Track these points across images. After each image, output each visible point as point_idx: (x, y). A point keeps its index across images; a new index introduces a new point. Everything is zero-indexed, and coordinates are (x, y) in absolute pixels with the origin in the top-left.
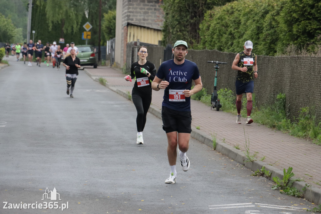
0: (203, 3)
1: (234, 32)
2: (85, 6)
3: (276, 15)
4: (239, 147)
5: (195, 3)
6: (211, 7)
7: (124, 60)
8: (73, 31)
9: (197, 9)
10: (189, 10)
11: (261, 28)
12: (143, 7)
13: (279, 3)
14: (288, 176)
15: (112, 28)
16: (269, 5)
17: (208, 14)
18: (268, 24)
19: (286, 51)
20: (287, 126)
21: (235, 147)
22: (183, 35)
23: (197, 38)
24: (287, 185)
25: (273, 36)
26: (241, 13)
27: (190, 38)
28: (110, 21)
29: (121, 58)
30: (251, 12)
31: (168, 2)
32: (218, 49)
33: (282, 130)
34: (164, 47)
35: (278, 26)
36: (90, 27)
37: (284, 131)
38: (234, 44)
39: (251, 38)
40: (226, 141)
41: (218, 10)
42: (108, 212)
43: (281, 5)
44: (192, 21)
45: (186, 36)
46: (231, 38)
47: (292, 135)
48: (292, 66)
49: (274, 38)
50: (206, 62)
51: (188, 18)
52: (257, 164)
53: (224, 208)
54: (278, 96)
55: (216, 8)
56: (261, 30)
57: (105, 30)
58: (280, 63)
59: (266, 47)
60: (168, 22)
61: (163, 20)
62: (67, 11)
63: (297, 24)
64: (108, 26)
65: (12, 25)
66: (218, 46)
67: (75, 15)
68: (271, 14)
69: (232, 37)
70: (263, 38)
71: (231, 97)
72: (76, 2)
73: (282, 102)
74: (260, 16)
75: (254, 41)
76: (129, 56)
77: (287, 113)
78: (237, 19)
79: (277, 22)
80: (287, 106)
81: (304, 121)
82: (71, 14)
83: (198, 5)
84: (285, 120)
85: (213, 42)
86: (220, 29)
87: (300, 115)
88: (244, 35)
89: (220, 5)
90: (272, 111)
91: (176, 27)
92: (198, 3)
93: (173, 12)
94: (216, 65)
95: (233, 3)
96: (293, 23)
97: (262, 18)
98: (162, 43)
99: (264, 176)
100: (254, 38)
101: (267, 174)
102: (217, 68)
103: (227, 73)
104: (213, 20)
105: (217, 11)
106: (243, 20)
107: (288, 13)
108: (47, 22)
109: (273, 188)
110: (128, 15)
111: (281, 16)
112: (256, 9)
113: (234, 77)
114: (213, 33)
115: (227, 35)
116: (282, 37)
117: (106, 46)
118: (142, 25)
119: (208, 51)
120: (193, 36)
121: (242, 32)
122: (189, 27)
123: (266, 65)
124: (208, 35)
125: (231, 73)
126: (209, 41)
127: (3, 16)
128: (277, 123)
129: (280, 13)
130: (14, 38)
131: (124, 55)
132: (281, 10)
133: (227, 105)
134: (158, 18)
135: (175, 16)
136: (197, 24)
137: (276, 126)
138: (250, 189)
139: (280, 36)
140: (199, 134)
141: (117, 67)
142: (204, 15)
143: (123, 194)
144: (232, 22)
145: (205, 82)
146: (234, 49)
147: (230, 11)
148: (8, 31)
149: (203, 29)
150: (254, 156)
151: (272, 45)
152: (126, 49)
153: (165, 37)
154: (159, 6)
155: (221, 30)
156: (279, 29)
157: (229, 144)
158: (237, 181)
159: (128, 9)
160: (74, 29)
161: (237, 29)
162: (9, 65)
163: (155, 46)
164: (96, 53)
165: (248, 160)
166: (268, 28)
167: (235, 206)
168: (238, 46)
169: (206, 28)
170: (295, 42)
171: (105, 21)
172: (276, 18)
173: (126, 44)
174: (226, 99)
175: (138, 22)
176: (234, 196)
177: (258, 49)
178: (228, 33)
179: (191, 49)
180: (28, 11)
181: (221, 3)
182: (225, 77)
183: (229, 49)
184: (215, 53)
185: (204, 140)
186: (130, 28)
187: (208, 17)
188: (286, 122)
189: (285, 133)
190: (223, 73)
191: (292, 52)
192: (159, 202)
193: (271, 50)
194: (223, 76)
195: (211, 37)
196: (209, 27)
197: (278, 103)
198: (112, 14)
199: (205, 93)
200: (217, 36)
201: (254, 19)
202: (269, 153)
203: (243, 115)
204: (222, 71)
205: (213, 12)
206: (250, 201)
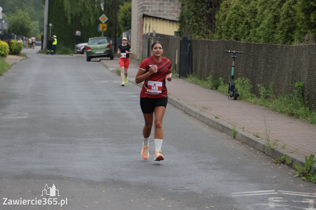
1: (250, 21)
3: (294, 4)
4: (259, 135)
7: (140, 51)
11: (278, 17)
14: (309, 163)
15: (127, 20)
17: (224, 4)
18: (285, 12)
19: (304, 40)
20: (305, 114)
21: (255, 135)
22: (199, 26)
23: (213, 28)
24: (309, 172)
25: (291, 25)
26: (257, 3)
27: (206, 29)
28: (125, 13)
29: (137, 49)
30: (268, 1)
32: (234, 39)
33: (301, 118)
34: (180, 38)
35: (295, 14)
36: (105, 19)
37: (302, 119)
38: (251, 33)
39: (267, 27)
40: (246, 130)
44: (208, 12)
45: (202, 26)
46: (248, 28)
47: (311, 123)
48: (310, 54)
49: (291, 27)
50: (223, 52)
51: (204, 8)
52: (277, 152)
53: (247, 195)
54: (297, 85)
56: (278, 18)
57: (121, 22)
58: (298, 51)
59: (283, 35)
61: (178, 11)
63: (314, 12)
64: (123, 17)
65: (29, 18)
66: (234, 36)
67: (92, 8)
68: (288, 3)
69: (248, 26)
70: (280, 27)
71: (249, 86)
73: (300, 90)
74: (277, 5)
75: (271, 30)
76: (145, 47)
78: (254, 9)
79: (294, 11)
80: (306, 94)
82: (87, 7)
84: (303, 108)
85: (230, 32)
88: (261, 24)
90: (290, 99)
91: (192, 18)
93: (189, 3)
94: (233, 54)
97: (279, 7)
98: (178, 33)
99: (285, 163)
100: (271, 27)
101: (288, 161)
102: (234, 58)
103: (244, 62)
104: (229, 10)
105: (233, 1)
106: (259, 9)
107: (306, 2)
108: (66, 15)
109: (295, 175)
110: (143, 7)
111: (298, 4)
113: (252, 66)
114: (229, 23)
115: (244, 25)
116: (300, 26)
118: (158, 16)
119: (225, 41)
120: (209, 26)
121: (259, 22)
122: (205, 18)
123: (283, 53)
124: (224, 25)
125: (249, 62)
126: (226, 31)
127: (20, 9)
128: (295, 111)
129: (296, 2)
130: (31, 31)
131: (140, 46)
133: (244, 94)
134: (173, 9)
135: (191, 6)
136: (212, 14)
137: (295, 114)
138: (272, 176)
139: (297, 25)
140: (218, 123)
141: (133, 58)
142: (220, 5)
143: (146, 182)
144: (249, 12)
145: (222, 72)
146: (250, 39)
147: (246, 0)
148: (25, 24)
149: (219, 19)
150: (274, 144)
151: (289, 34)
152: (142, 41)
153: (181, 27)
155: (237, 19)
156: (297, 17)
158: (259, 169)
159: (144, 1)
160: (91, 21)
161: (253, 19)
162: (27, 58)
163: (171, 37)
164: (112, 45)
165: (268, 147)
166: (285, 17)
167: (258, 193)
168: (254, 36)
169: (222, 18)
170: (312, 31)
171: (120, 13)
172: (293, 6)
173: (142, 35)
174: (243, 88)
175: (154, 13)
176: (256, 184)
177: (275, 38)
178: (244, 22)
179: (208, 39)
180: (44, 4)
182: (242, 66)
183: (246, 38)
184: (231, 43)
185: (223, 129)
186: (146, 20)
187: (224, 7)
188: (304, 110)
189: (304, 121)
190: (240, 63)
191: (310, 41)
192: (181, 190)
193: (288, 39)
194: (240, 66)
195: (227, 27)
196: (225, 17)
197: (296, 91)
198: (128, 5)
199: (222, 82)
200: (233, 26)
201: (271, 8)
202: (289, 141)
203: (261, 103)
204: (239, 60)
205: (229, 2)
206: (273, 189)
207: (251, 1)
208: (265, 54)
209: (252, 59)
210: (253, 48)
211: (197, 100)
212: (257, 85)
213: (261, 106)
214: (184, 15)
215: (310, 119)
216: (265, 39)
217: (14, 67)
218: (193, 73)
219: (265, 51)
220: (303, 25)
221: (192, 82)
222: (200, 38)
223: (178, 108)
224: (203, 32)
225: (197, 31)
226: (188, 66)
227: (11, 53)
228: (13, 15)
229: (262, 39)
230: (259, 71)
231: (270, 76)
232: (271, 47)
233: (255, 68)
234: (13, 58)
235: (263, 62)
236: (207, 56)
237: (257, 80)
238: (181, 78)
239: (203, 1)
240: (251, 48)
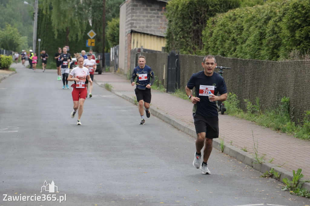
0: (205, 11)
1: (237, 38)
2: (89, 14)
3: (279, 21)
4: (247, 149)
5: (198, 11)
6: (214, 14)
7: (128, 66)
8: (77, 39)
9: (199, 16)
10: (192, 17)
11: (264, 34)
12: (146, 15)
13: (282, 10)
14: (297, 177)
15: (115, 35)
16: (271, 12)
17: (211, 21)
18: (271, 29)
19: (289, 56)
20: (291, 128)
21: (243, 149)
22: (186, 42)
23: (200, 44)
24: (296, 186)
25: (276, 42)
26: (243, 20)
27: (193, 44)
28: (113, 28)
29: (125, 64)
30: (254, 19)
31: (171, 10)
32: (221, 54)
33: (287, 132)
34: (168, 53)
35: (281, 31)
36: (94, 34)
37: (288, 134)
38: (237, 50)
39: (254, 43)
40: (234, 144)
41: (220, 16)
43: (284, 11)
44: (195, 28)
45: (189, 42)
46: (234, 44)
47: (297, 137)
48: (296, 71)
49: (277, 43)
51: (191, 25)
52: (265, 166)
54: (283, 100)
55: (218, 15)
56: (264, 35)
57: (109, 37)
58: (283, 67)
59: (269, 52)
61: (166, 27)
62: (71, 20)
63: (299, 29)
64: (111, 33)
65: (18, 33)
66: (221, 52)
67: (80, 24)
68: (274, 20)
69: (235, 42)
70: (266, 44)
71: (236, 101)
72: (81, 11)
73: (286, 105)
74: (263, 23)
75: (257, 46)
76: (133, 62)
77: (292, 116)
78: (240, 25)
79: (279, 28)
80: (292, 109)
81: (308, 124)
82: (76, 22)
83: (201, 12)
84: (289, 123)
85: (216, 48)
86: (222, 35)
87: (304, 118)
88: (247, 41)
89: (222, 12)
90: (277, 114)
91: (179, 34)
92: (200, 10)
93: (176, 20)
94: (221, 70)
95: (235, 10)
96: (296, 29)
97: (265, 24)
98: (166, 49)
99: (273, 177)
100: (257, 44)
101: (276, 175)
102: (221, 73)
103: (231, 78)
104: (216, 26)
105: (220, 17)
106: (245, 27)
107: (291, 19)
108: (53, 30)
109: (283, 189)
110: (131, 23)
111: (283, 22)
112: (258, 15)
113: (238, 81)
114: (216, 39)
115: (230, 41)
116: (285, 43)
117: (110, 53)
118: (145, 32)
120: (196, 42)
121: (245, 38)
122: (192, 34)
123: (269, 69)
124: (211, 41)
125: (235, 77)
126: (212, 47)
127: (9, 25)
128: (282, 126)
129: (282, 19)
130: (20, 46)
131: (128, 61)
132: (283, 16)
133: (231, 109)
134: (160, 26)
135: (179, 23)
136: (199, 31)
137: (281, 129)
138: (260, 190)
139: (282, 42)
141: (121, 73)
142: (206, 22)
143: (138, 196)
144: (235, 28)
146: (236, 55)
147: (233, 17)
148: (14, 39)
149: (206, 35)
150: (262, 158)
151: (275, 50)
152: (129, 56)
153: (168, 43)
154: (162, 14)
155: (224, 36)
157: (237, 146)
158: (247, 183)
159: (132, 17)
160: (78, 37)
161: (240, 35)
162: (16, 73)
163: (159, 53)
164: (100, 60)
165: (256, 162)
166: (270, 34)
168: (241, 52)
169: (209, 35)
170: (297, 47)
171: (108, 29)
172: (278, 24)
173: (130, 51)
174: (230, 103)
175: (141, 29)
176: (245, 197)
177: (261, 54)
178: (230, 39)
179: (195, 55)
180: (33, 20)
181: (222, 10)
182: (229, 82)
183: (232, 54)
184: (218, 59)
186: (134, 36)
187: (211, 23)
188: (290, 124)
189: (291, 136)
190: (227, 78)
191: (296, 57)
192: (173, 203)
193: (274, 55)
194: (227, 81)
195: (214, 43)
196: (212, 33)
197: (282, 106)
198: (116, 22)
200: (220, 42)
201: (256, 25)
202: (277, 155)
203: (247, 118)
204: (225, 76)
205: (215, 19)
206: (262, 202)
207: (237, 18)
208: (251, 70)
209: (239, 74)
210: (240, 64)
211: (185, 115)
212: (243, 100)
213: (247, 121)
214: (172, 31)
215: (296, 133)
216: (251, 55)
217: (3, 81)
218: (181, 88)
219: (252, 67)
220: (288, 42)
221: (179, 96)
222: (187, 54)
223: (166, 122)
224: (190, 48)
225: (184, 47)
226: (175, 81)
227: (0, 67)
228: (2, 31)
229: (248, 55)
230: (245, 86)
231: (256, 91)
232: (257, 63)
233: (241, 83)
234: (3, 73)
235: (249, 78)
236: (194, 71)
237: (244, 95)
238: (169, 92)
239: (191, 18)
240: (238, 63)
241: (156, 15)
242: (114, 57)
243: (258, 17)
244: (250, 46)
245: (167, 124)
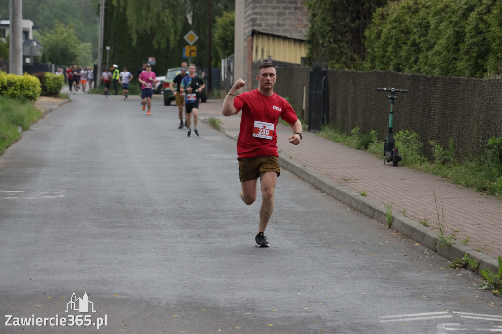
1: (419, 41)
2: (186, 6)
3: (486, 13)
4: (428, 223)
6: (384, 2)
8: (168, 46)
9: (361, 6)
10: (348, 8)
11: (463, 34)
12: (277, 5)
15: (229, 39)
17: (379, 13)
18: (473, 27)
21: (422, 223)
22: (339, 48)
23: (362, 52)
25: (482, 47)
26: (430, 12)
27: (351, 52)
28: (225, 28)
30: (446, 9)
32: (394, 69)
33: (497, 194)
34: (310, 67)
35: (489, 29)
36: (195, 38)
37: (500, 196)
38: (420, 60)
39: (446, 50)
40: (408, 214)
41: (394, 6)
42: (220, 330)
44: (353, 25)
45: (344, 49)
46: (415, 51)
49: (483, 49)
50: (376, 90)
51: (347, 20)
52: (456, 251)
53: (404, 320)
54: (490, 142)
55: (390, 5)
56: (462, 36)
57: (218, 42)
58: (492, 88)
59: (470, 63)
60: (315, 28)
61: (308, 25)
62: (158, 14)
64: (222, 36)
65: (75, 38)
66: (394, 65)
67: (172, 21)
68: (478, 12)
69: (416, 49)
70: (465, 50)
71: (416, 145)
73: (496, 150)
74: (461, 16)
75: (451, 55)
78: (424, 21)
79: (486, 24)
82: (165, 19)
84: (501, 178)
85: (387, 58)
86: (397, 37)
88: (436, 45)
90: (481, 165)
91: (328, 36)
93: (323, 13)
94: (392, 93)
97: (464, 18)
98: (306, 60)
99: (468, 268)
100: (452, 50)
101: (473, 265)
102: (392, 99)
103: (409, 106)
104: (386, 23)
105: (393, 8)
106: (433, 22)
108: (129, 32)
109: (481, 287)
110: (253, 18)
111: (493, 14)
112: (453, 4)
113: (421, 112)
114: (387, 44)
115: (409, 46)
116: (496, 48)
117: (220, 67)
118: (276, 33)
119: (379, 72)
120: (355, 48)
121: (432, 41)
122: (348, 35)
123: (470, 92)
124: (378, 46)
125: (416, 106)
126: (381, 56)
127: (61, 24)
128: (489, 184)
129: (491, 9)
130: (78, 58)
131: (248, 81)
132: (493, 4)
133: (410, 157)
134: (300, 23)
135: (327, 18)
136: (361, 30)
137: (488, 189)
138: (445, 289)
139: (492, 46)
140: (365, 203)
142: (372, 15)
143: (245, 300)
144: (417, 25)
145: (374, 122)
146: (419, 69)
147: (413, 7)
148: (69, 47)
149: (370, 37)
150: (452, 236)
151: (480, 61)
152: (250, 72)
153: (311, 51)
154: (302, 4)
155: (399, 38)
156: (491, 34)
157: (412, 218)
158: (425, 278)
159: (253, 9)
160: (170, 42)
161: (424, 37)
162: (70, 101)
163: (296, 66)
165: (442, 243)
166: (472, 34)
167: (421, 316)
168: (425, 64)
169: (375, 36)
172: (485, 17)
173: (250, 64)
174: (408, 147)
175: (269, 28)
176: (420, 301)
177: (457, 67)
178: (409, 42)
179: (353, 70)
180: (98, 15)
182: (406, 113)
183: (412, 67)
184: (389, 76)
185: (372, 213)
186: (257, 39)
187: (378, 18)
190: (403, 107)
192: (300, 312)
193: (479, 68)
194: (402, 112)
195: (383, 49)
196: (381, 34)
197: (490, 152)
198: (229, 17)
199: (374, 138)
200: (393, 48)
201: (450, 20)
202: (475, 232)
203: (435, 171)
204: (401, 103)
205: (386, 11)
206: (445, 309)
207: (420, 9)
208: (441, 93)
209: (421, 100)
210: (423, 83)
211: (335, 167)
212: (429, 143)
213: (435, 176)
214: (316, 32)
216: (442, 69)
217: (48, 115)
218: (331, 123)
220: (501, 47)
221: (328, 137)
222: (340, 68)
223: (303, 179)
224: (346, 58)
225: (337, 57)
226: (322, 113)
227: (45, 93)
228: (50, 33)
229: (437, 69)
230: (432, 119)
231: (448, 127)
232: (450, 81)
233: (425, 115)
234: (49, 102)
235: (438, 106)
236: (351, 96)
237: (430, 134)
238: (313, 131)
239: (347, 10)
240: (420, 83)
241: (293, 6)
242: (227, 73)
243: (452, 8)
244: (441, 53)
245: (305, 182)
